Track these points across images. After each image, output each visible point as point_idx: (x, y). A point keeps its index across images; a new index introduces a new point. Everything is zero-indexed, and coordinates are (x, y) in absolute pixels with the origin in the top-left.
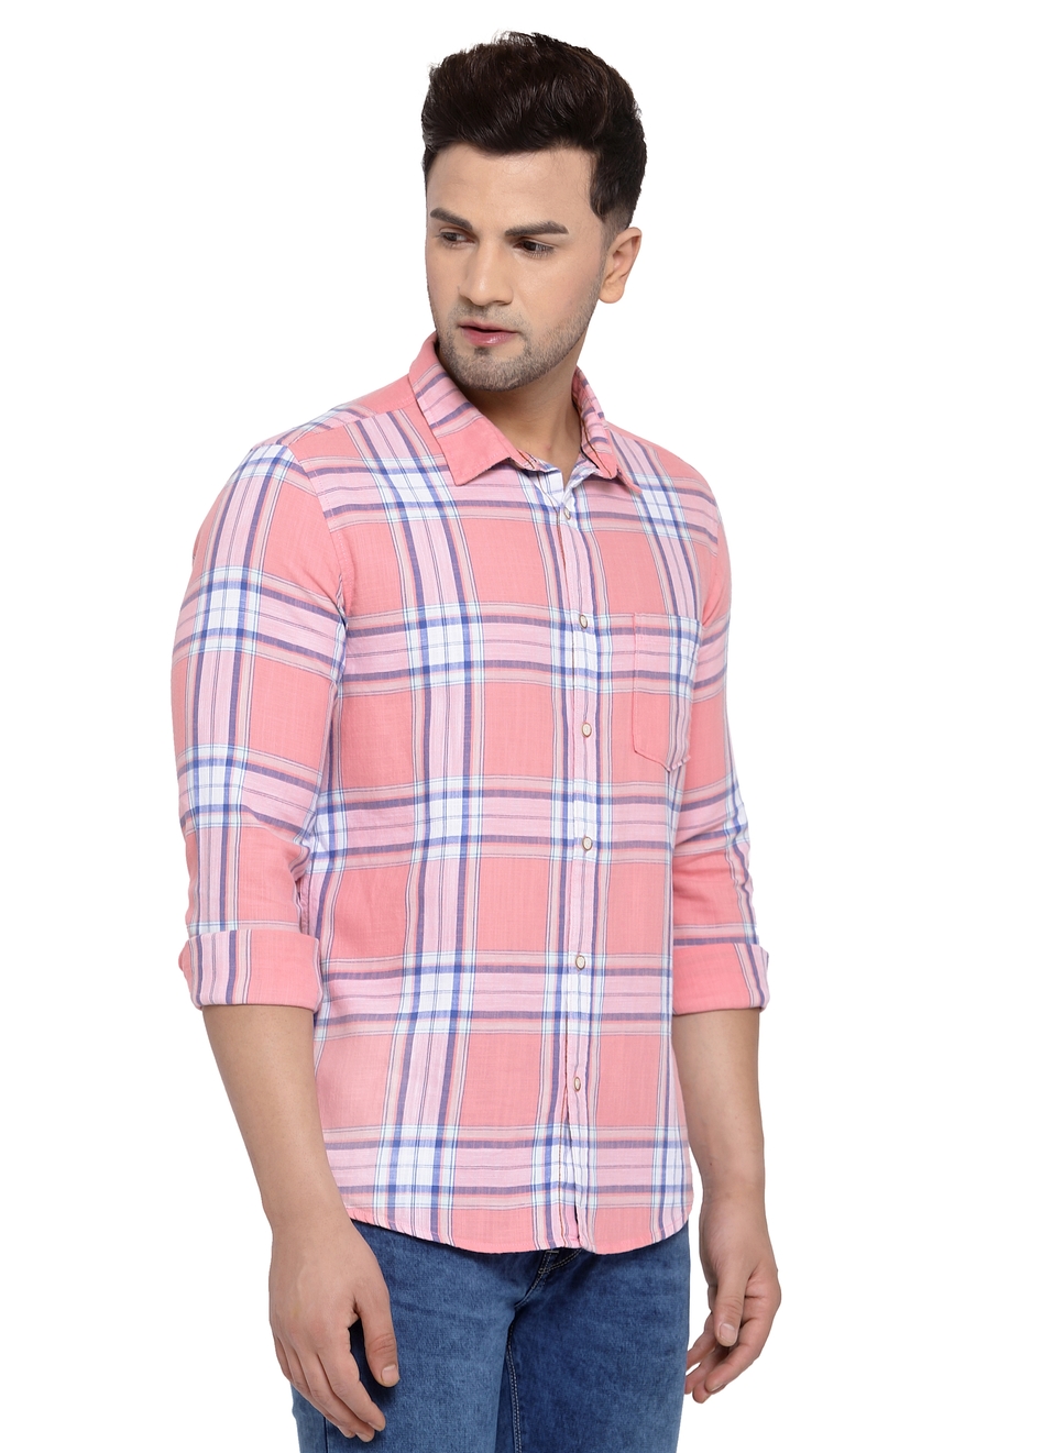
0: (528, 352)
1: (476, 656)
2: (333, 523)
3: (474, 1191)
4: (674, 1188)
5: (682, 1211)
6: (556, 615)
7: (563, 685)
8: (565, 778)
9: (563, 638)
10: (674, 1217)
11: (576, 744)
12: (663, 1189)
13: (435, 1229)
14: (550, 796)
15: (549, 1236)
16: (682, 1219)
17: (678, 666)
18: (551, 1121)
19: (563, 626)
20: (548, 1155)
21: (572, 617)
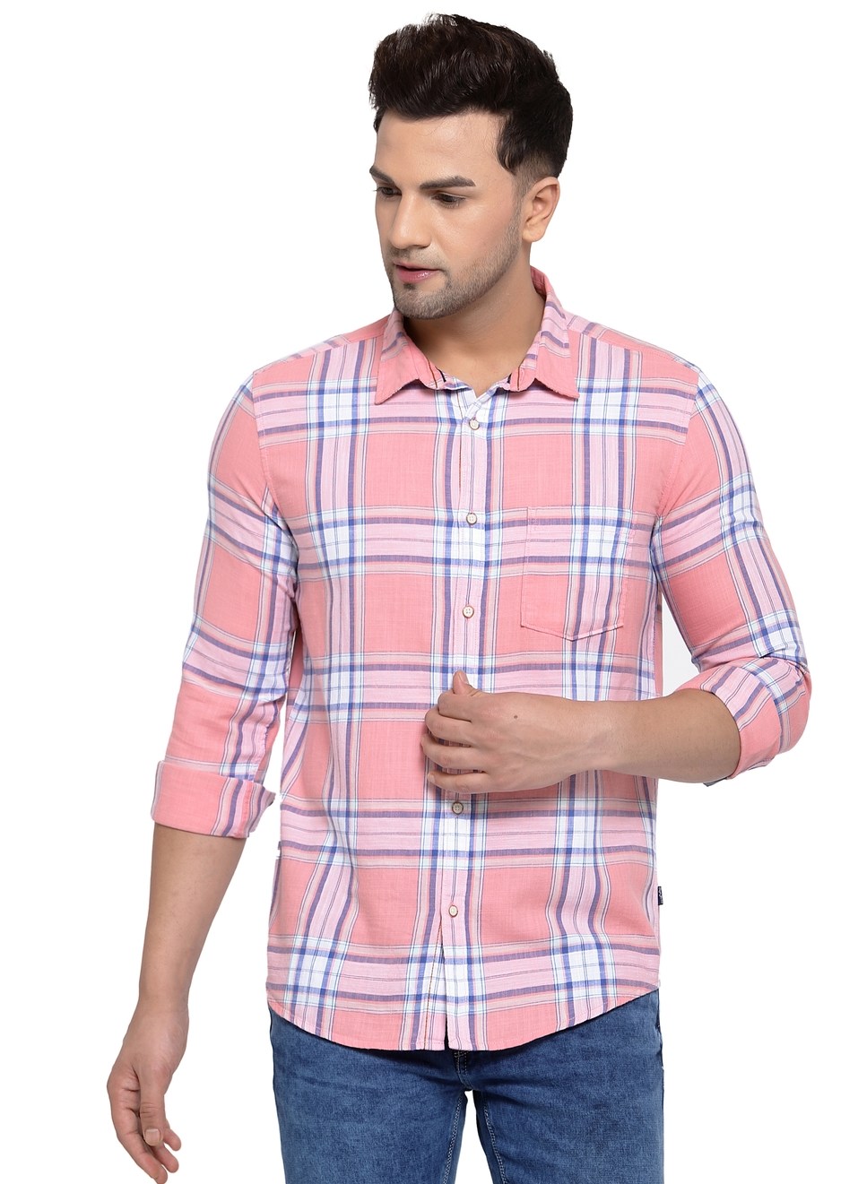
0: (448, 285)
1: (359, 552)
2: (264, 441)
3: (354, 996)
4: (587, 983)
5: (605, 999)
6: (442, 515)
7: (447, 574)
8: (445, 654)
9: (449, 533)
10: (589, 1006)
11: (458, 624)
12: (569, 986)
13: (319, 1025)
14: (429, 668)
15: (413, 1040)
16: (606, 1006)
17: (585, 549)
18: (426, 942)
19: (449, 524)
20: (422, 971)
21: (459, 515)
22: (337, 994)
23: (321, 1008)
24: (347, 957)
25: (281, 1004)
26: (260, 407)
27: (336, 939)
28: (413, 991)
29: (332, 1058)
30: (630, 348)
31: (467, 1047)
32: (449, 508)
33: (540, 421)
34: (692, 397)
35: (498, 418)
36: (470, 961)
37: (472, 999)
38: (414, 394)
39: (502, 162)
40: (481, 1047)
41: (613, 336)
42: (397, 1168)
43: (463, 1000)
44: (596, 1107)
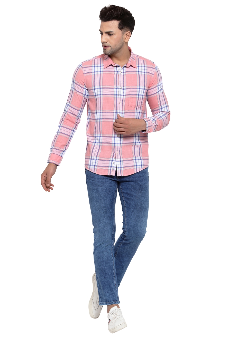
1: (101, 93)
2: (84, 75)
3: (100, 166)
4: (139, 165)
5: (142, 168)
6: (116, 87)
7: (116, 97)
8: (116, 110)
9: (117, 90)
10: (139, 169)
11: (118, 105)
12: (136, 166)
13: (94, 171)
14: (113, 113)
15: (110, 174)
16: (142, 169)
17: (139, 93)
18: (113, 158)
19: (117, 89)
20: (112, 162)
21: (118, 87)
22: (97, 166)
23: (94, 168)
24: (99, 160)
25: (88, 168)
26: (84, 69)
27: (97, 157)
28: (110, 166)
29: (97, 177)
30: (144, 60)
31: (120, 175)
32: (117, 86)
33: (131, 72)
34: (155, 69)
35: (124, 71)
36: (121, 161)
37: (121, 167)
38: (111, 67)
39: (119, 29)
40: (122, 176)
41: (141, 58)
42: (107, 194)
43: (119, 168)
44: (140, 185)
